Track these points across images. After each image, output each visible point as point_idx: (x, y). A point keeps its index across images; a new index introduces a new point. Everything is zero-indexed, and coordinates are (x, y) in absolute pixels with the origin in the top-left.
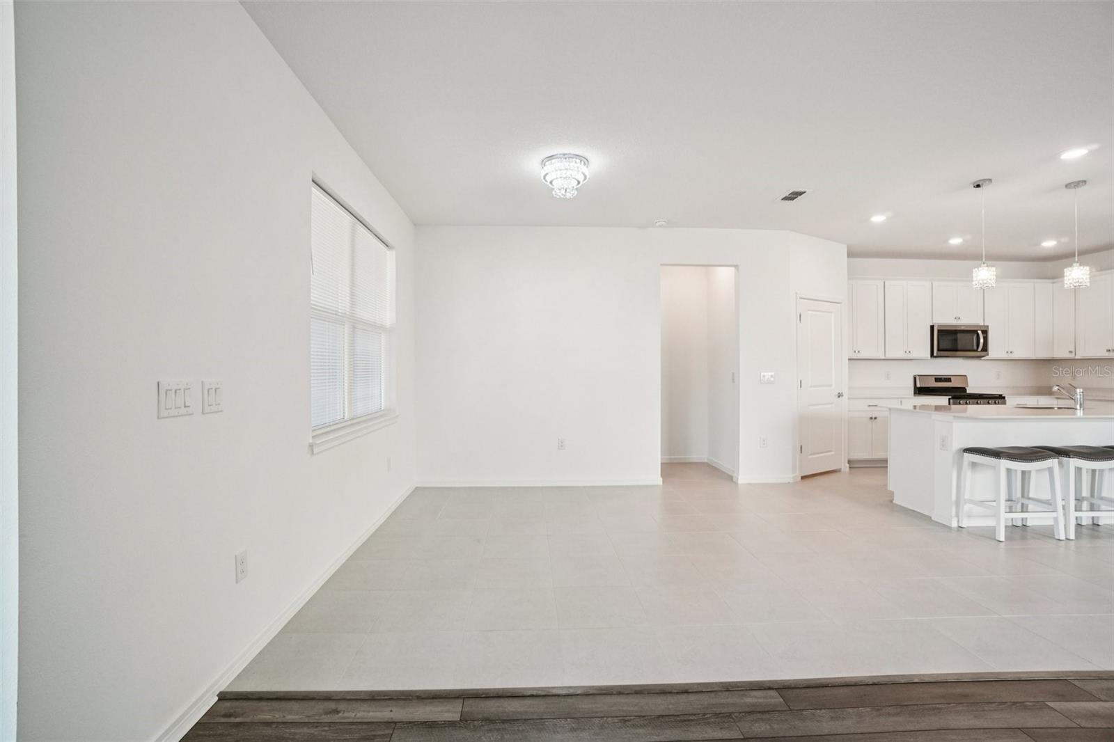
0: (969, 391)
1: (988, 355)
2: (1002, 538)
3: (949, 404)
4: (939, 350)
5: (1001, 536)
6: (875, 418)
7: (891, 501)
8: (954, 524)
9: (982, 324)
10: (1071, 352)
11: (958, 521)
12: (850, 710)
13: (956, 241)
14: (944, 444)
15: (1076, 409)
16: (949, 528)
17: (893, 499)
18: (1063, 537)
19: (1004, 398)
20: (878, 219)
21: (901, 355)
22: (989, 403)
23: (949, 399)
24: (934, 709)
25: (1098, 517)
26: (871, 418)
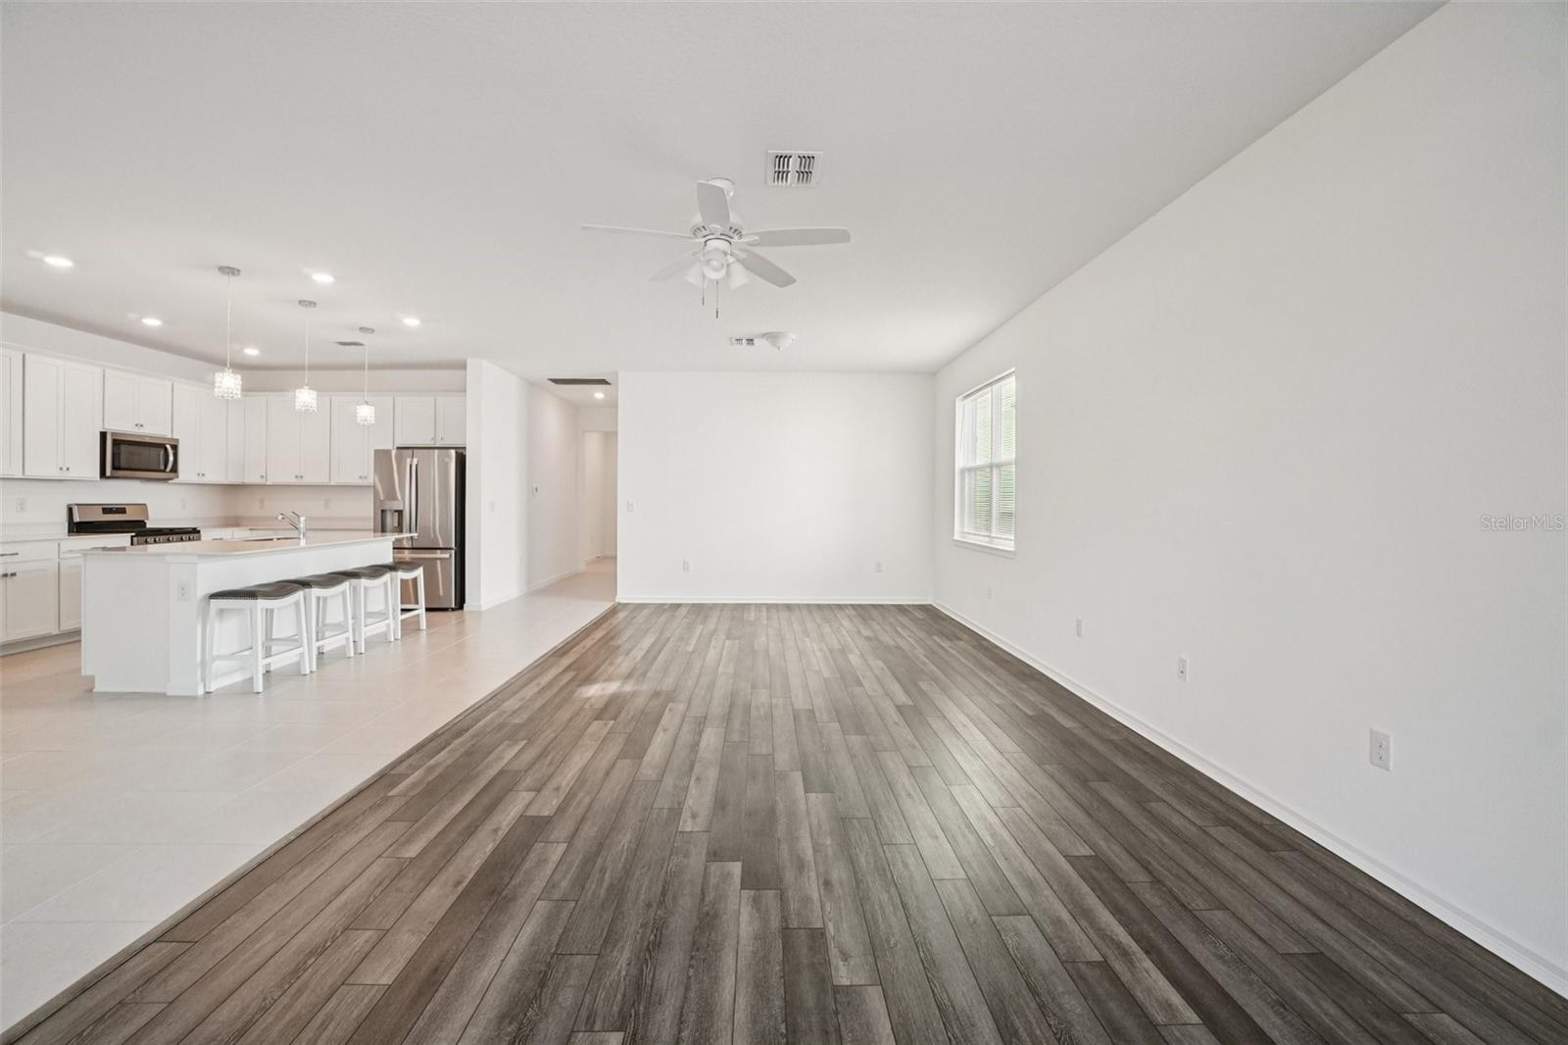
0: (149, 525)
1: (177, 477)
2: (260, 689)
3: (132, 544)
4: (114, 468)
5: (259, 686)
6: (14, 575)
7: (91, 690)
8: (201, 692)
9: (170, 436)
10: (262, 477)
11: (205, 687)
12: (259, 897)
13: (152, 322)
14: (183, 592)
15: (299, 538)
16: (193, 698)
17: (93, 688)
18: (308, 672)
19: (199, 532)
20: (59, 262)
21: (55, 474)
22: (182, 540)
23: (132, 537)
24: (325, 848)
25: (323, 646)
26: (5, 575)
